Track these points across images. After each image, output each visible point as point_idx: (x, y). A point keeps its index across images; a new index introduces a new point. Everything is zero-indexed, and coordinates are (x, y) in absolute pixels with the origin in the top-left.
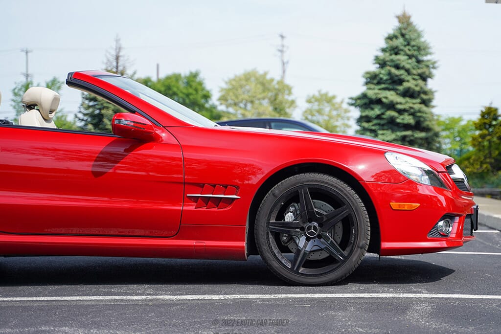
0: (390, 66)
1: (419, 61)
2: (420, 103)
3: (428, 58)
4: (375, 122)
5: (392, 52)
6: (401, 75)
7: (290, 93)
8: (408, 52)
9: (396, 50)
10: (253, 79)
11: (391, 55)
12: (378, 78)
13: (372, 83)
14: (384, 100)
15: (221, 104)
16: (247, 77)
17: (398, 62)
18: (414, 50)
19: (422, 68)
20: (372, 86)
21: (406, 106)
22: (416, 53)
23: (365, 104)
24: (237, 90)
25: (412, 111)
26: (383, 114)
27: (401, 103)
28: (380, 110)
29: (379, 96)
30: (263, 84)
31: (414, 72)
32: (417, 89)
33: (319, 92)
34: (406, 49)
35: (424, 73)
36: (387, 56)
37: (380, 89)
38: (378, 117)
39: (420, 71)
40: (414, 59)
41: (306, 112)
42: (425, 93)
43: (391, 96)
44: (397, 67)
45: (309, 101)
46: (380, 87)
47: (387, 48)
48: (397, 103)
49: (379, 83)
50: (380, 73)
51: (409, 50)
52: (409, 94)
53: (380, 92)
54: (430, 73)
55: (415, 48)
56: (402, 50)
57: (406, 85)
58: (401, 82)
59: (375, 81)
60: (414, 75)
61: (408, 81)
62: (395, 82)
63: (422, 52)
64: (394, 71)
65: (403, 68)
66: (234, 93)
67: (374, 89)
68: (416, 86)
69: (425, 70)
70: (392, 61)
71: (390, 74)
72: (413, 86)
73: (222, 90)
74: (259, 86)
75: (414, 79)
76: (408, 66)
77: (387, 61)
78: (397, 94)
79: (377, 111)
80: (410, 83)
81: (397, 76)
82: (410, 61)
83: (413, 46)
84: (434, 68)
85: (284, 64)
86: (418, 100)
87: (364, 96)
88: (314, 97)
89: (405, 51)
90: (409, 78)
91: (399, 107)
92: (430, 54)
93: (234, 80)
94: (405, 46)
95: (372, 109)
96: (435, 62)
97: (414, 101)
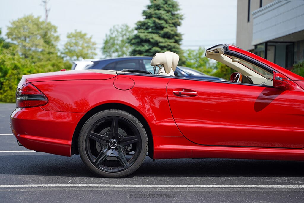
0: (155, 18)
1: (173, 15)
2: (174, 42)
3: (178, 12)
4: (145, 54)
5: (156, 8)
6: (162, 24)
7: (55, 31)
8: (167, 9)
9: (158, 7)
10: (30, 21)
11: (155, 10)
12: (146, 25)
13: (142, 29)
14: (151, 40)
15: (9, 38)
16: (27, 20)
17: (160, 15)
18: (170, 7)
19: (175, 19)
20: (143, 31)
21: (166, 44)
22: (171, 9)
23: (138, 42)
24: (20, 29)
25: (169, 47)
26: (150, 49)
27: (162, 42)
28: (148, 46)
29: (148, 37)
30: (37, 25)
31: (170, 21)
32: (172, 33)
33: (76, 30)
34: (165, 6)
35: (176, 22)
36: (152, 11)
37: (148, 33)
38: (147, 51)
39: (174, 21)
40: (170, 13)
41: (67, 44)
42: (177, 35)
43: (156, 37)
44: (159, 18)
45: (68, 37)
46: (147, 31)
47: (151, 5)
48: (160, 42)
49: (147, 29)
50: (148, 22)
51: (167, 7)
52: (167, 36)
53: (148, 34)
54: (180, 23)
55: (171, 6)
56: (162, 7)
57: (165, 30)
58: (162, 28)
59: (145, 28)
60: (170, 23)
61: (166, 28)
62: (158, 28)
63: (174, 9)
64: (157, 20)
65: (163, 19)
66: (18, 31)
67: (144, 33)
68: (172, 31)
69: (176, 20)
70: (156, 14)
71: (154, 22)
72: (170, 31)
73: (9, 28)
74: (35, 26)
75: (170, 26)
76: (166, 18)
77: (153, 14)
78: (159, 36)
79: (146, 47)
80: (168, 29)
81: (159, 24)
82: (167, 14)
83: (169, 5)
84: (181, 19)
85: (46, 11)
86: (173, 40)
87: (137, 37)
88: (71, 34)
89: (164, 8)
90: (167, 25)
91: (161, 44)
92: (179, 10)
93: (18, 21)
94: (164, 4)
95: (143, 46)
96: (182, 16)
97: (171, 41)
